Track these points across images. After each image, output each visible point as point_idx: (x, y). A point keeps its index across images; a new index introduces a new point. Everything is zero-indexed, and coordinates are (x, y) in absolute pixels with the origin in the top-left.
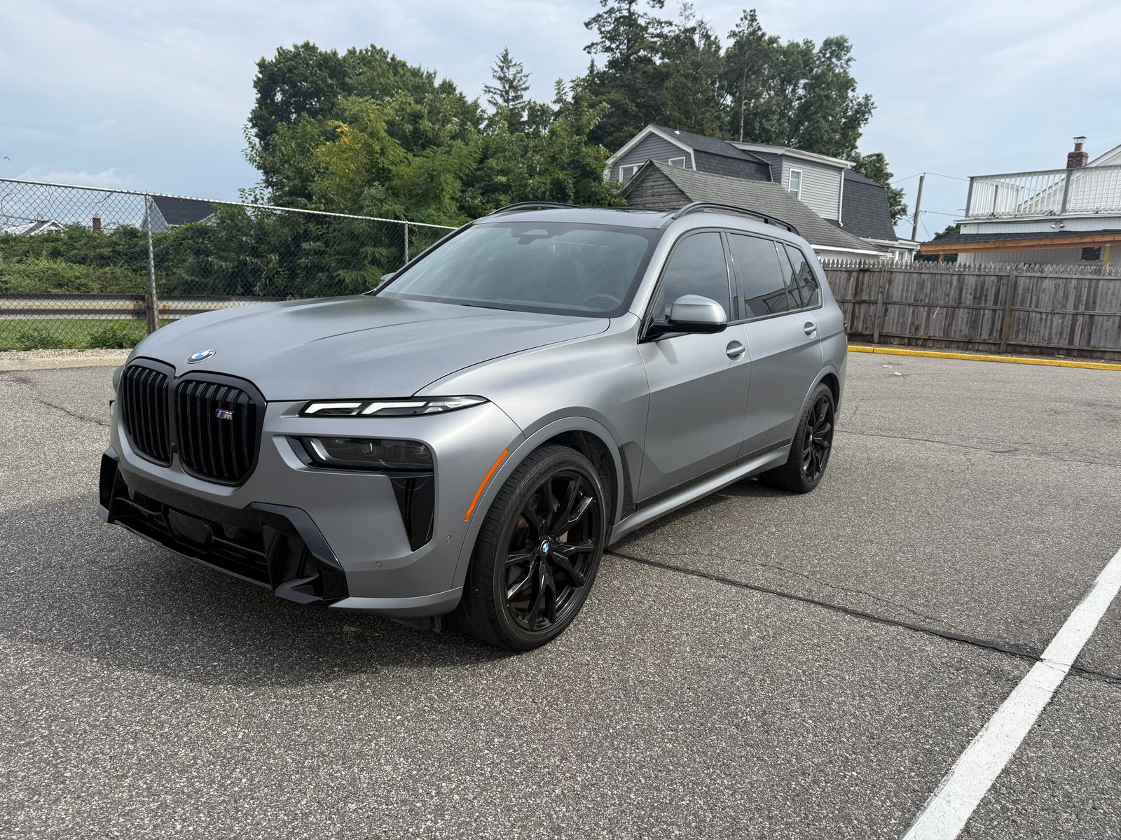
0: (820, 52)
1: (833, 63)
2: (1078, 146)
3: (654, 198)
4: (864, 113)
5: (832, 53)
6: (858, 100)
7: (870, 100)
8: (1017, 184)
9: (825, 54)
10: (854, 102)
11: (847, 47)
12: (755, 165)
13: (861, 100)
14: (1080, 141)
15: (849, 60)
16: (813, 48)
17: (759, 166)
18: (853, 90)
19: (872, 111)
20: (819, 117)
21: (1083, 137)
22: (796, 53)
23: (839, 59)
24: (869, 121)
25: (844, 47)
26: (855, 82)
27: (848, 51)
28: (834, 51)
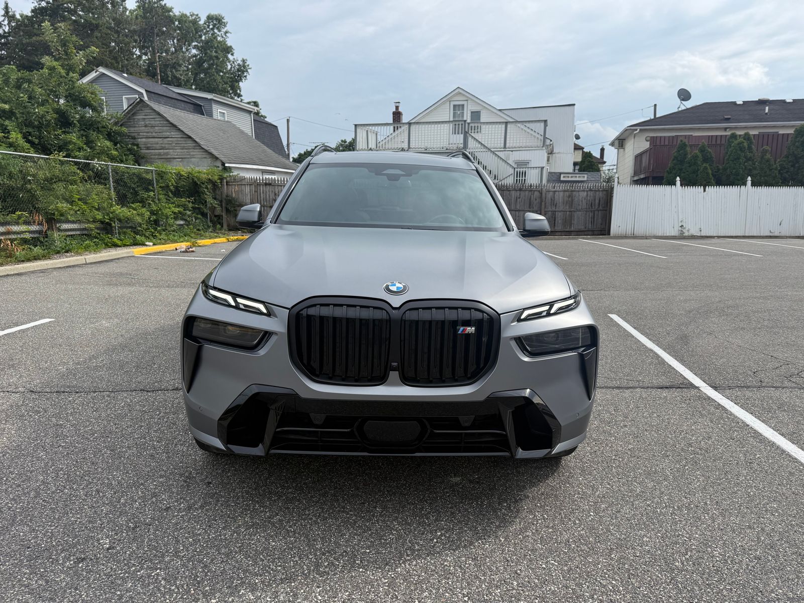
0: (205, 23)
1: (216, 33)
2: (397, 107)
3: (147, 128)
4: (243, 72)
5: (214, 25)
6: (238, 62)
7: (246, 63)
8: (376, 130)
9: (208, 26)
10: (235, 63)
11: (224, 23)
12: (192, 106)
13: (240, 62)
14: (397, 104)
15: (226, 32)
16: (200, 20)
17: (195, 106)
18: (232, 54)
19: (249, 70)
20: (213, 72)
21: (399, 102)
22: (187, 22)
23: (220, 31)
24: (247, 77)
25: (222, 22)
26: (232, 49)
27: (225, 26)
28: (216, 24)
